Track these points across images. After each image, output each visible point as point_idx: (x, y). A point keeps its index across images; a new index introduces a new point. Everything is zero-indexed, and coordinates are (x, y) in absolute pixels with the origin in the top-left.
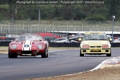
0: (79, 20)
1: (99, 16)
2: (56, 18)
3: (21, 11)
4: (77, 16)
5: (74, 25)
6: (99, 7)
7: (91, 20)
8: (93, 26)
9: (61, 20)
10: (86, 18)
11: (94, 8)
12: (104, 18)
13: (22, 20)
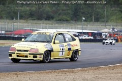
0: (49, 20)
1: (64, 17)
2: (30, 18)
3: (3, 12)
4: (47, 17)
5: (47, 24)
6: (64, 10)
7: (58, 20)
8: (62, 26)
9: (34, 20)
10: (54, 19)
11: (61, 11)
12: (69, 19)
13: (4, 19)
